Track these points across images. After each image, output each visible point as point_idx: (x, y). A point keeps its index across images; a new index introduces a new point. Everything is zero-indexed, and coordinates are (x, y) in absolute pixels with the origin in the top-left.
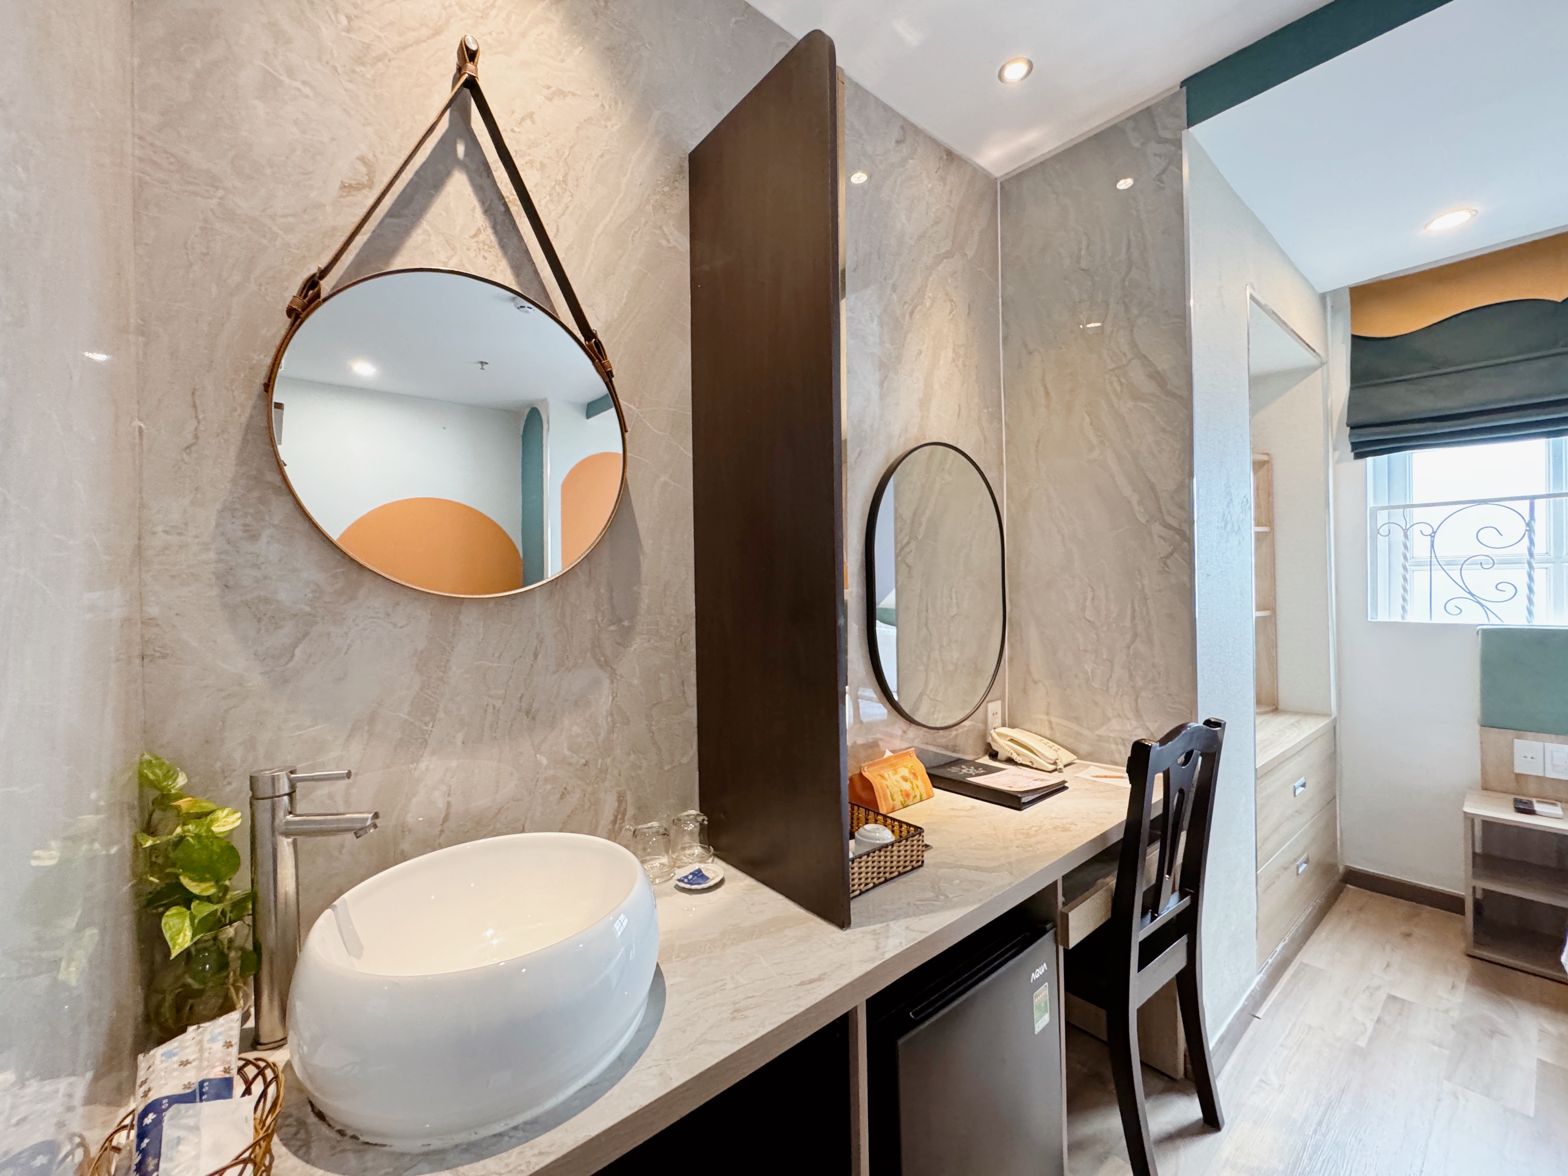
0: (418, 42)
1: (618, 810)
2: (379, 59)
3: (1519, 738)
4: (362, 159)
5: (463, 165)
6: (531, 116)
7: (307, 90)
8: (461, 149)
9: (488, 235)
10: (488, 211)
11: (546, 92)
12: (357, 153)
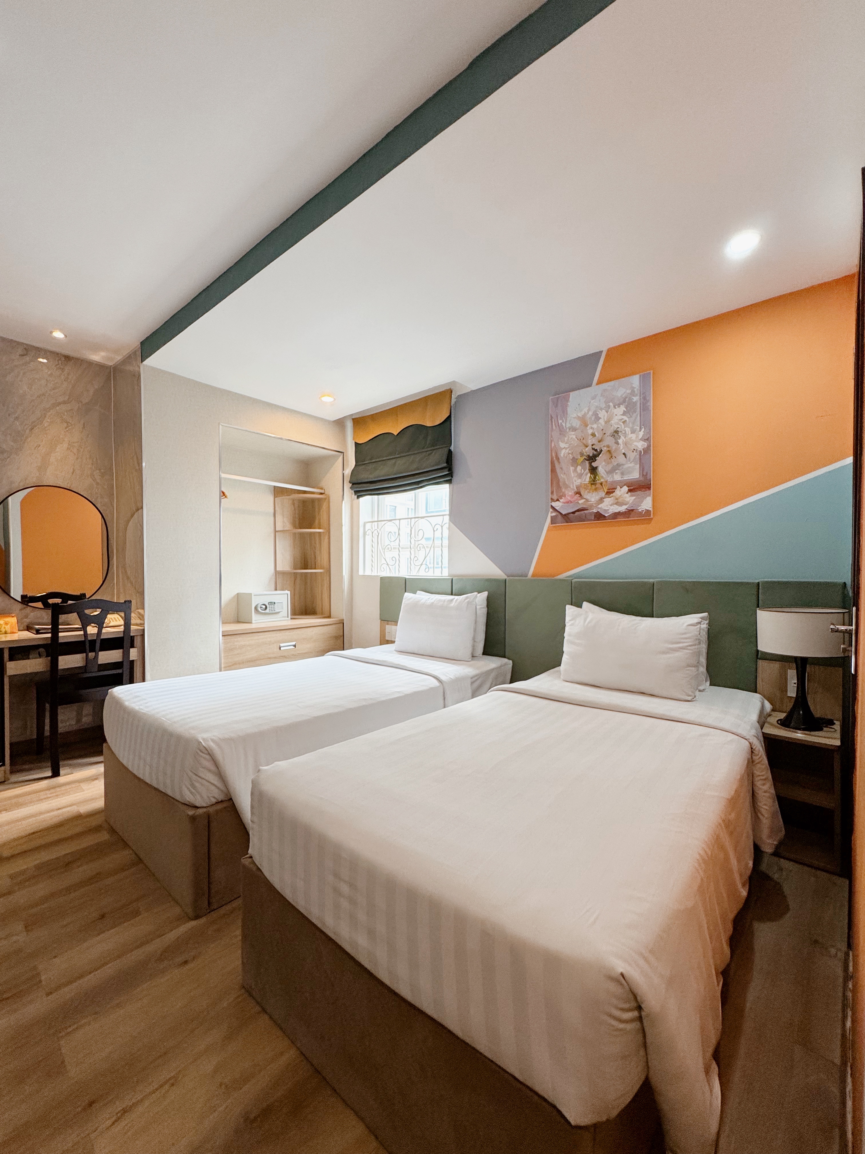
3: (388, 624)
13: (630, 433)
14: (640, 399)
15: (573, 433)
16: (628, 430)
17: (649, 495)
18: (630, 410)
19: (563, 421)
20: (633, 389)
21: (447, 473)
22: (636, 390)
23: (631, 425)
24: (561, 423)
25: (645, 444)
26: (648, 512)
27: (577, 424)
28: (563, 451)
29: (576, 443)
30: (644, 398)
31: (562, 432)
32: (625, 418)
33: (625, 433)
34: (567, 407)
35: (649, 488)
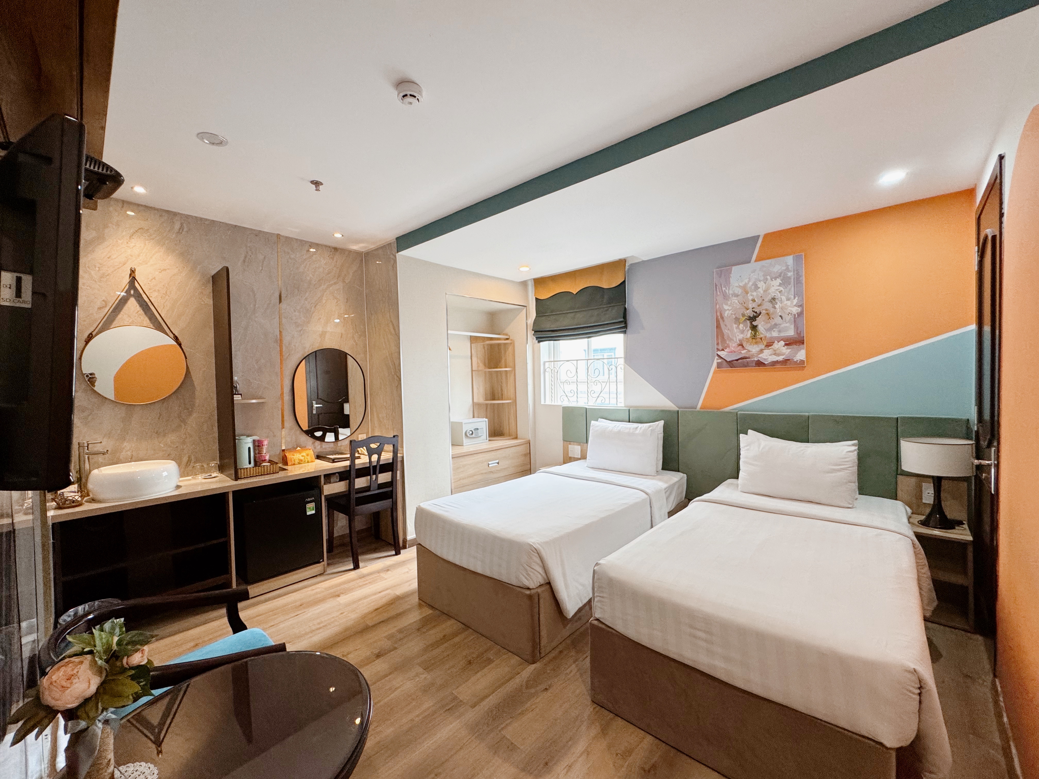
0: (119, 268)
1: (189, 460)
2: (108, 275)
3: (570, 444)
4: (103, 301)
5: (133, 296)
6: (154, 278)
7: (88, 288)
8: (132, 292)
9: (142, 312)
10: (141, 306)
11: (159, 271)
12: (103, 299)
13: (785, 300)
14: (794, 275)
15: (736, 298)
16: (784, 298)
17: (803, 349)
18: (785, 282)
19: (726, 288)
20: (787, 266)
21: (624, 325)
22: (790, 267)
23: (786, 294)
24: (725, 290)
25: (799, 310)
26: (802, 362)
27: (739, 291)
28: (727, 312)
29: (738, 306)
30: (798, 274)
31: (726, 297)
32: (781, 288)
33: (781, 300)
34: (729, 278)
35: (803, 343)
